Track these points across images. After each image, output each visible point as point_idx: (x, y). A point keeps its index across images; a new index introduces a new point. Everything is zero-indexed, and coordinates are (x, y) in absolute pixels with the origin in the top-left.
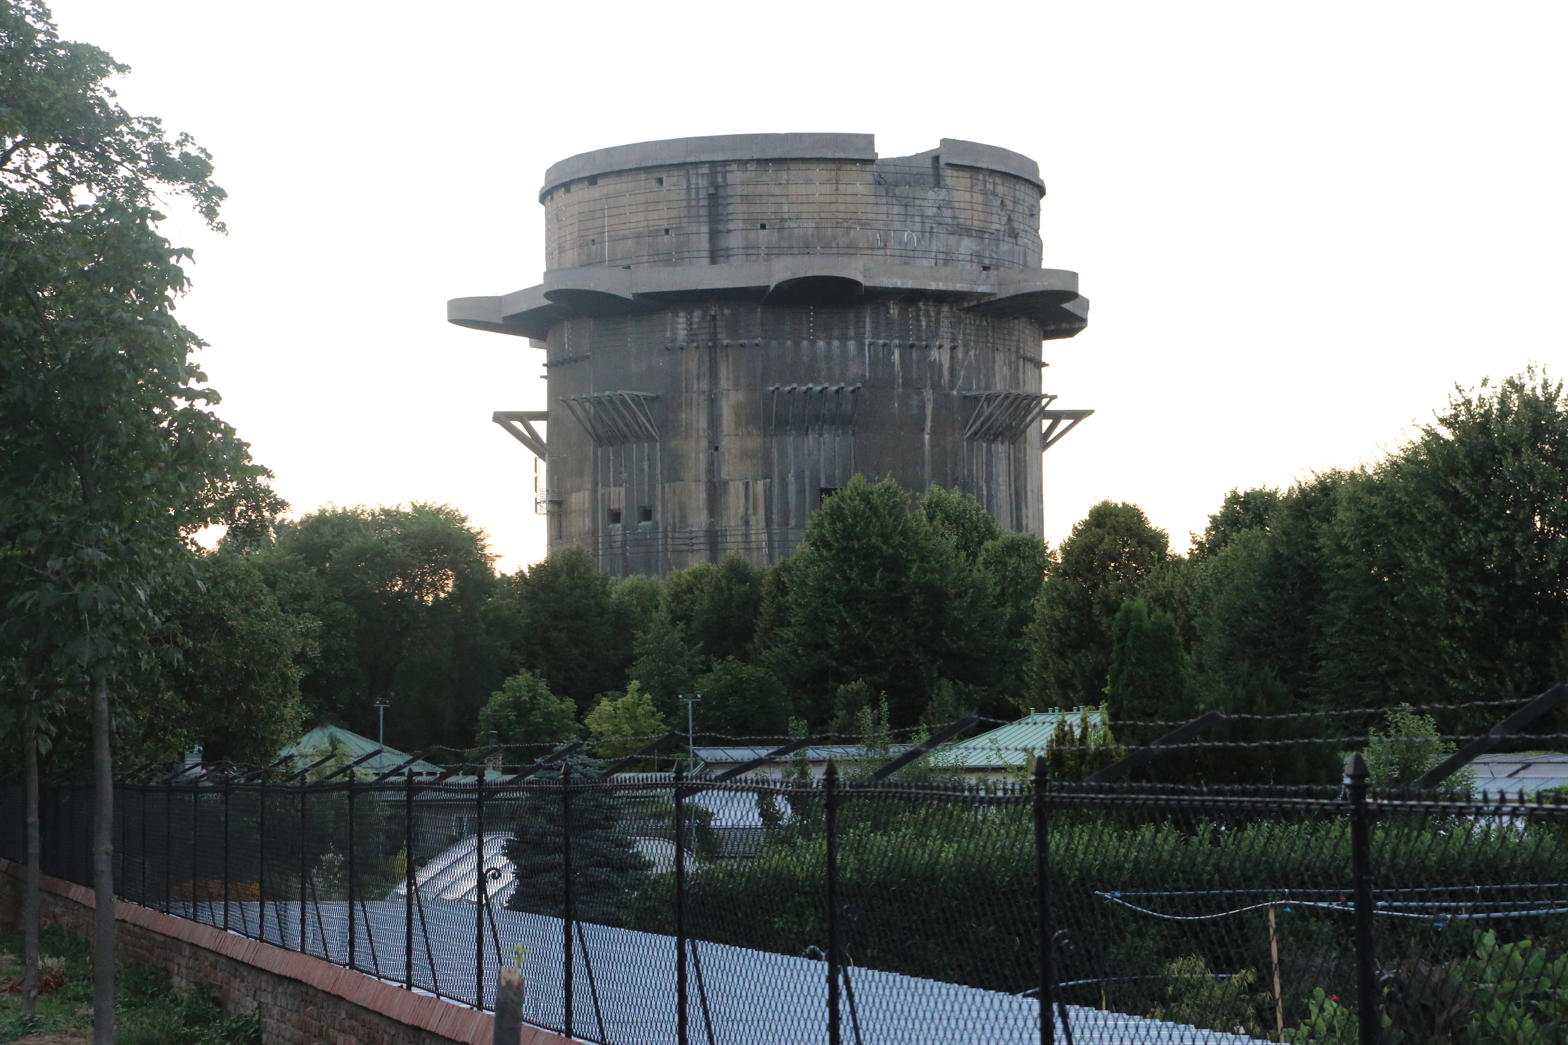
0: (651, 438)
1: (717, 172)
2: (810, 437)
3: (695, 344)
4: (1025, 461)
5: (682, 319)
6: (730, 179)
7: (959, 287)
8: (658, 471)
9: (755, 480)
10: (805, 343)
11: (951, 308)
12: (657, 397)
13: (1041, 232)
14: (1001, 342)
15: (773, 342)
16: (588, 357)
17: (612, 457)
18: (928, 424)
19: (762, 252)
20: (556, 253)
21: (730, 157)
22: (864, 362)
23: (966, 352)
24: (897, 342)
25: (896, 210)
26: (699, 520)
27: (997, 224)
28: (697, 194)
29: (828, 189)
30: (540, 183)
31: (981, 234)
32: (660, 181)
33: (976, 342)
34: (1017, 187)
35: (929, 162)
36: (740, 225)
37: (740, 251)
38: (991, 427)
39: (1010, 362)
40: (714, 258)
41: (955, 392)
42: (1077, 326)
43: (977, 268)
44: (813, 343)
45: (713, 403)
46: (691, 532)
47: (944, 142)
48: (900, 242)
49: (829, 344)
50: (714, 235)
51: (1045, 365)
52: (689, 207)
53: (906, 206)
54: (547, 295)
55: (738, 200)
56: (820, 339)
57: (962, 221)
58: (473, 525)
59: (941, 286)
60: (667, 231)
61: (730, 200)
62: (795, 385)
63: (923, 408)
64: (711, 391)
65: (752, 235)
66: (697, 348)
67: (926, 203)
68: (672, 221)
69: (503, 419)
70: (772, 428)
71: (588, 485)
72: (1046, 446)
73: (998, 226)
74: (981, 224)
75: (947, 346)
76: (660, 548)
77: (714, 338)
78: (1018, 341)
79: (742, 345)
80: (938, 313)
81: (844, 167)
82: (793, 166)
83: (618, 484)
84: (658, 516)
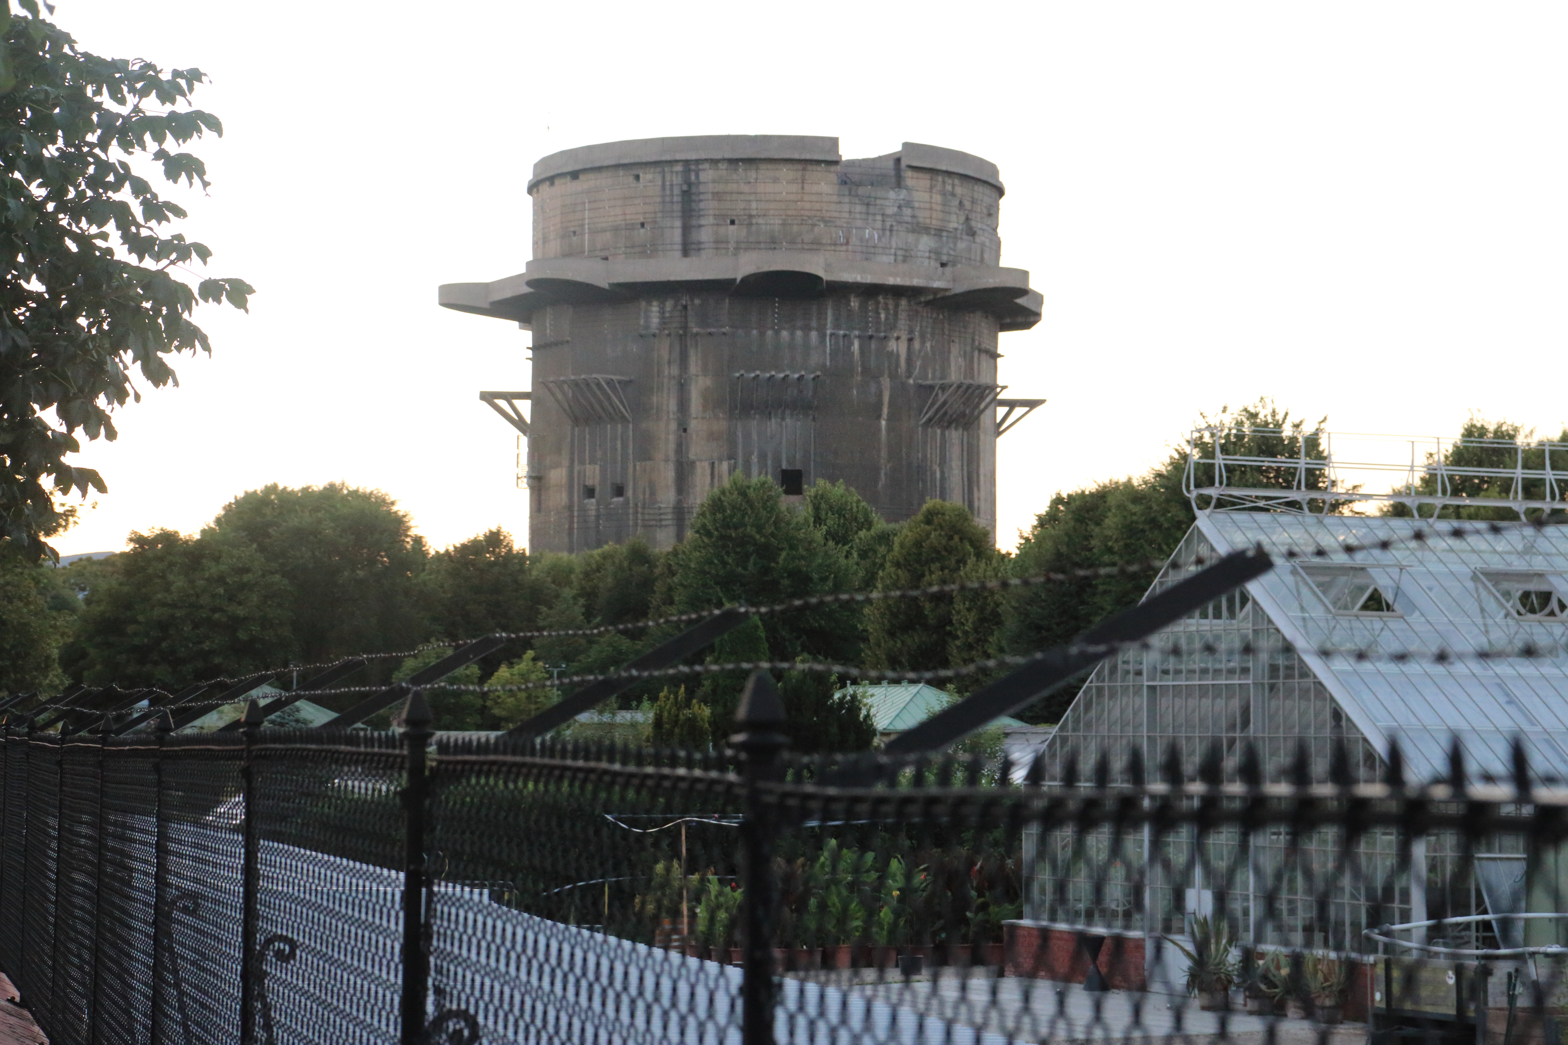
0: (624, 419)
1: (690, 170)
2: (773, 420)
3: (667, 332)
4: (978, 446)
5: (655, 308)
6: (703, 177)
7: (916, 282)
8: (631, 451)
9: (721, 460)
10: (770, 333)
11: (909, 301)
12: (631, 381)
13: (999, 230)
14: (957, 334)
15: (740, 331)
16: (568, 342)
17: (587, 437)
18: (885, 411)
19: (731, 246)
20: (540, 242)
21: (703, 156)
22: (825, 352)
23: (923, 343)
24: (857, 333)
25: (859, 208)
26: (667, 497)
27: (955, 222)
28: (672, 190)
29: (794, 188)
30: (528, 175)
31: (939, 232)
32: (637, 177)
33: (933, 334)
34: (976, 188)
35: (891, 164)
36: (711, 220)
37: (711, 245)
38: (945, 413)
39: (965, 353)
40: (686, 251)
41: (911, 381)
42: (1032, 319)
43: (934, 264)
44: (777, 333)
45: (683, 388)
46: (660, 508)
47: (906, 145)
48: (861, 240)
49: (792, 334)
50: (686, 230)
51: (999, 356)
52: (664, 202)
53: (868, 204)
54: (529, 283)
55: (710, 196)
56: (785, 329)
57: (921, 220)
58: (399, 508)
59: (899, 281)
60: (643, 225)
61: (702, 197)
62: (758, 372)
63: (880, 395)
64: (681, 376)
65: (722, 230)
66: (669, 335)
67: (887, 203)
68: (648, 215)
69: (489, 397)
70: (737, 412)
71: (566, 462)
72: (1000, 434)
73: (955, 225)
74: (939, 223)
75: (904, 337)
76: (631, 523)
77: (685, 327)
78: (974, 333)
79: (710, 334)
80: (897, 306)
81: (810, 167)
82: (763, 166)
83: (593, 461)
84: (630, 493)
